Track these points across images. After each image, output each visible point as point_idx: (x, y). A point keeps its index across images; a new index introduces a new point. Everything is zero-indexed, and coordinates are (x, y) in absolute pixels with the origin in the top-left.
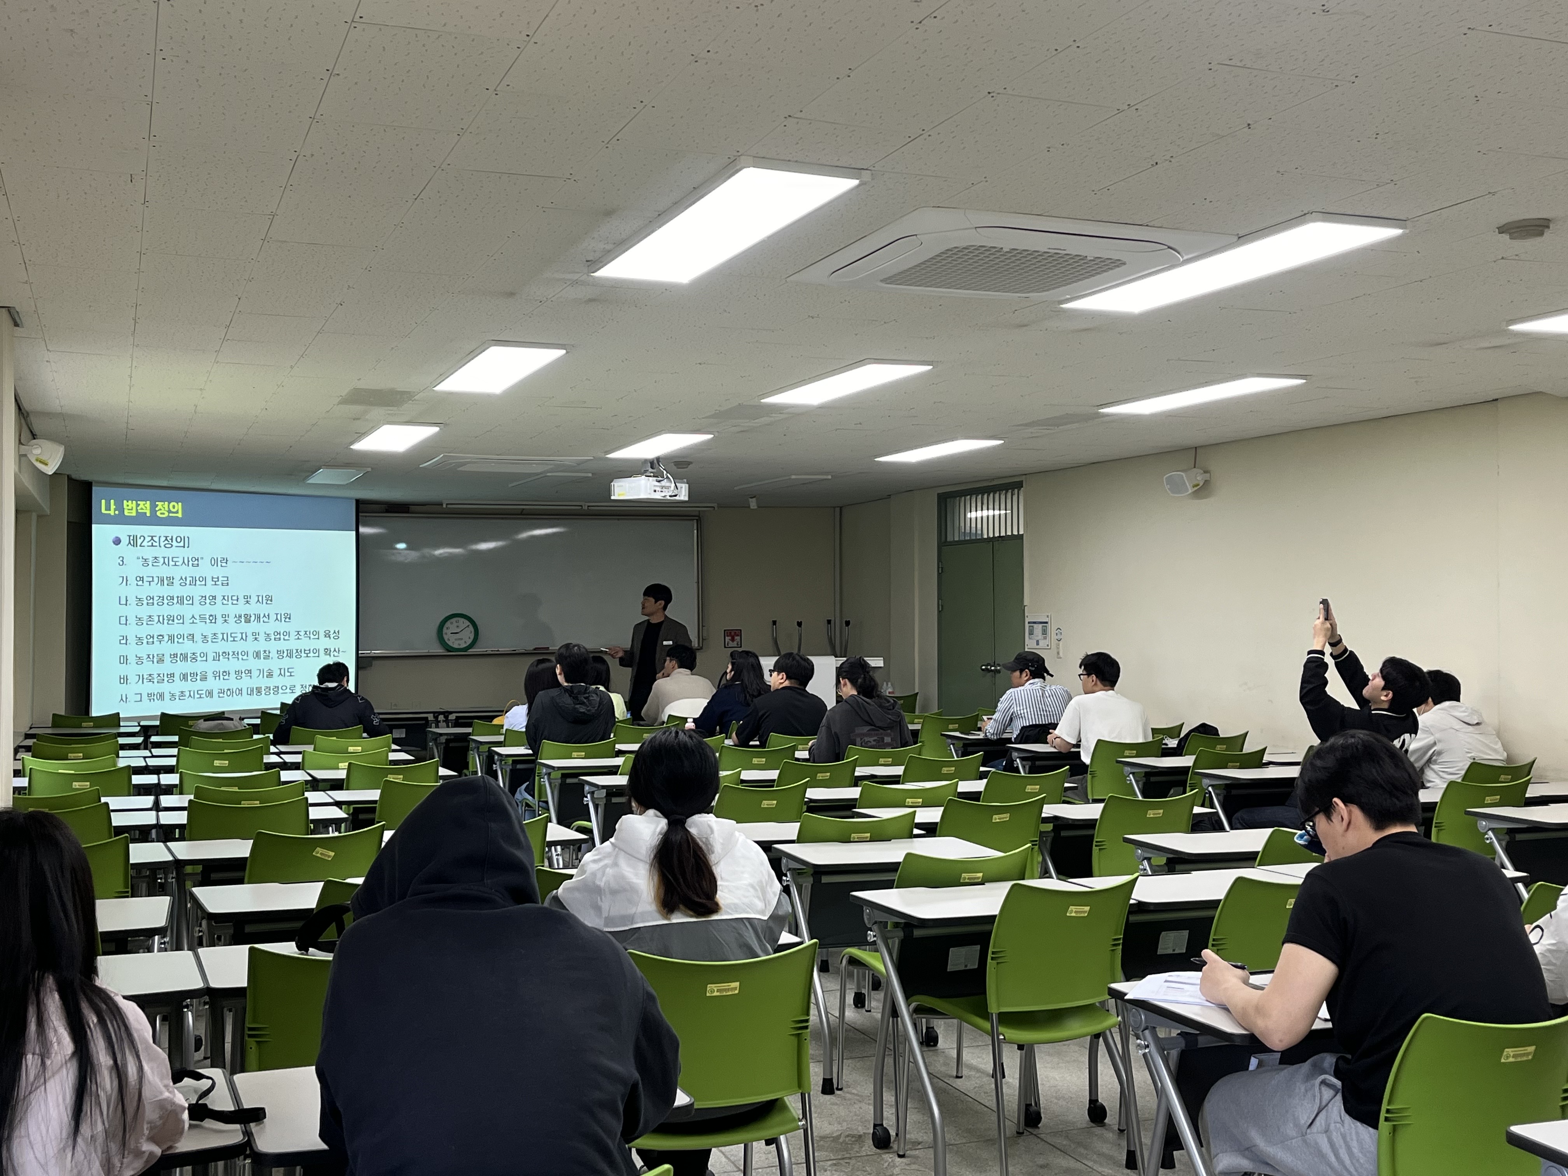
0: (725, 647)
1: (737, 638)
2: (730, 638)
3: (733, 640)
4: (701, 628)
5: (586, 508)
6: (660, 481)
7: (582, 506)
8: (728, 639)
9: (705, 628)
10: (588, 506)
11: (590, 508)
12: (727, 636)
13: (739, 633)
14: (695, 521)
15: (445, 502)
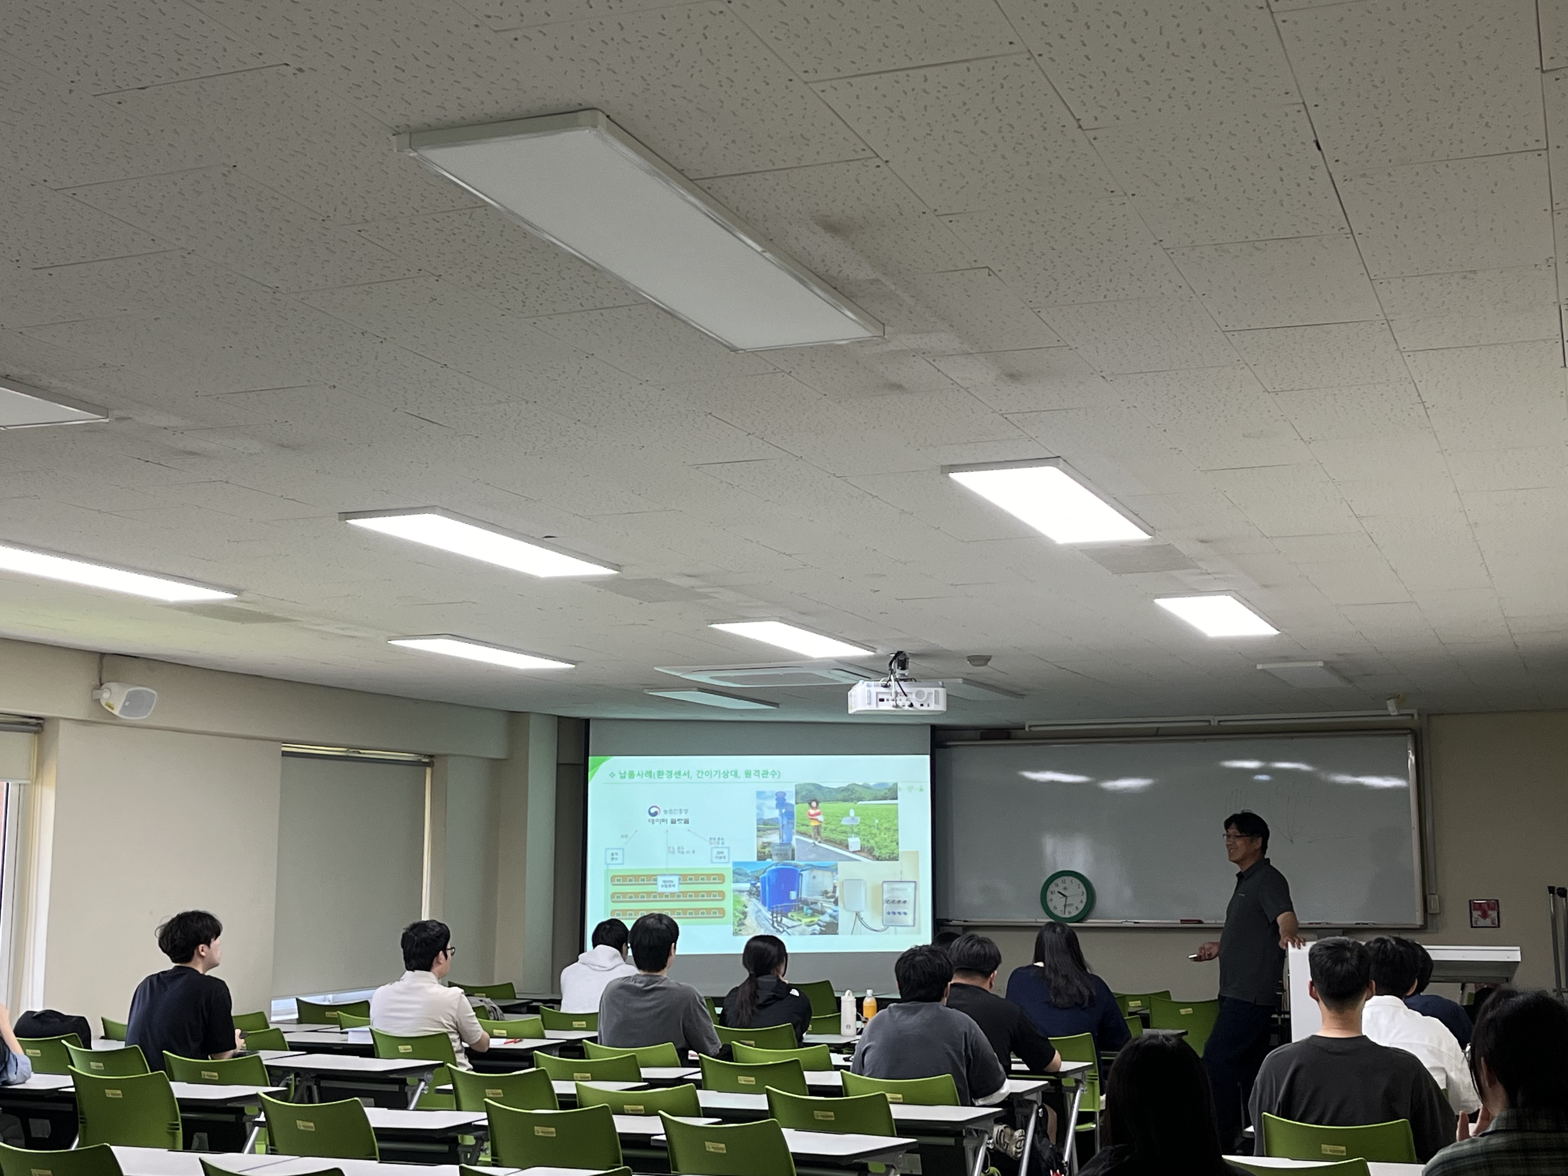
0: (1472, 927)
1: (1493, 914)
2: (1479, 913)
3: (1485, 915)
4: (1429, 897)
5: (1216, 723)
6: (886, 686)
7: (1209, 721)
8: (1476, 914)
9: (1437, 896)
10: (1219, 721)
11: (1222, 723)
12: (1475, 909)
13: (1495, 905)
14: (1409, 736)
15: (1028, 723)
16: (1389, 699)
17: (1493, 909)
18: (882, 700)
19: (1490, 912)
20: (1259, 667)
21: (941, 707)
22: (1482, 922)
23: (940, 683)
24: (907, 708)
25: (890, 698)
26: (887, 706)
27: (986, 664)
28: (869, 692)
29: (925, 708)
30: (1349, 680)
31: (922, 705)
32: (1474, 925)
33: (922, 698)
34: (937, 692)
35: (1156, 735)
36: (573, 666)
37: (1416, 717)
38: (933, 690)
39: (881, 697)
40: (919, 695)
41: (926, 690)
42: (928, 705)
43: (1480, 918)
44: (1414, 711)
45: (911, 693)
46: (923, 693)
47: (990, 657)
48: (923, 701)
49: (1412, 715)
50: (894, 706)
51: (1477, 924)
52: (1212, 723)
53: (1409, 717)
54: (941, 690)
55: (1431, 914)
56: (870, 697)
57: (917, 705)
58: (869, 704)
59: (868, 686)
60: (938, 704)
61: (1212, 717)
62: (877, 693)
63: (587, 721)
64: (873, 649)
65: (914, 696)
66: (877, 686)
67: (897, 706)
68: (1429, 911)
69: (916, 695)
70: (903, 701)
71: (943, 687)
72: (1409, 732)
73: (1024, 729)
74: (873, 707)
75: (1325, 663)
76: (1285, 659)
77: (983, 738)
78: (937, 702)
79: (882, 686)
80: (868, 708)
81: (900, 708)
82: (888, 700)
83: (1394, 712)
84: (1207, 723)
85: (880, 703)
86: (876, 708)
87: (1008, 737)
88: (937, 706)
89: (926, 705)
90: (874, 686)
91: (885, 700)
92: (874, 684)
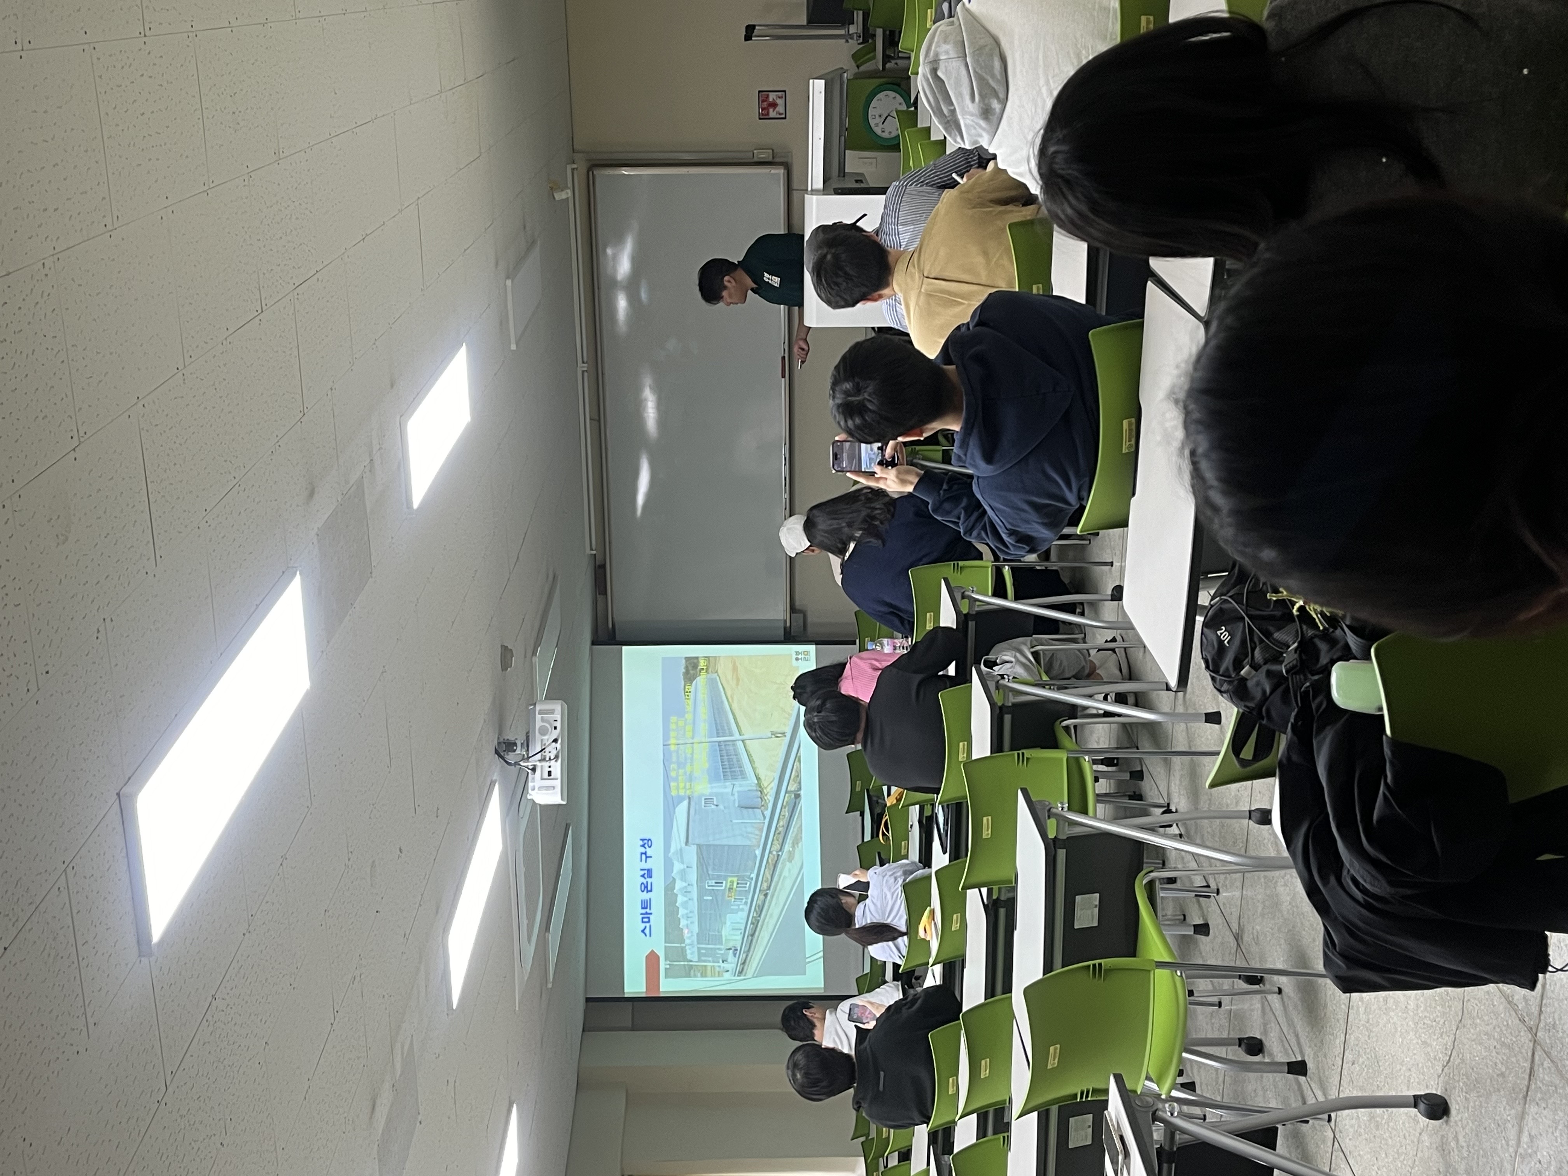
0: (785, 118)
1: (772, 97)
2: (771, 110)
3: (774, 105)
4: (756, 159)
5: (586, 365)
6: (534, 770)
7: (583, 372)
8: (772, 113)
9: (755, 151)
10: (583, 362)
11: (585, 360)
12: (768, 114)
13: (763, 95)
14: (595, 172)
15: (588, 552)
16: (554, 198)
17: (768, 96)
18: (550, 773)
19: (771, 100)
20: (513, 347)
21: (558, 706)
22: (780, 109)
23: (531, 708)
24: (558, 745)
25: (547, 765)
26: (557, 768)
27: (511, 650)
28: (539, 788)
29: (558, 724)
30: (532, 244)
31: (555, 728)
32: (783, 116)
33: (548, 730)
34: (541, 712)
36: (515, 1105)
37: (575, 166)
38: (538, 717)
39: (546, 775)
40: (544, 731)
41: (539, 724)
42: (556, 721)
43: (777, 109)
44: (569, 167)
45: (542, 740)
46: (542, 727)
47: (502, 646)
48: (550, 725)
49: (573, 169)
50: (556, 761)
51: (782, 114)
52: (586, 369)
53: (575, 172)
54: (538, 708)
55: (773, 158)
56: (547, 788)
57: (555, 734)
58: (554, 788)
59: (534, 787)
60: (554, 710)
61: (578, 368)
62: (542, 779)
63: (588, 1000)
64: (492, 784)
65: (545, 738)
66: (533, 779)
67: (556, 757)
68: (770, 159)
69: (545, 735)
70: (551, 752)
71: (535, 705)
72: (591, 173)
73: (595, 555)
74: (558, 783)
75: (508, 278)
76: (503, 323)
77: (605, 593)
78: (552, 712)
79: (534, 774)
80: (558, 789)
81: (558, 752)
83: (568, 194)
84: (586, 374)
85: (552, 774)
86: (559, 780)
87: (603, 567)
88: (556, 712)
89: (556, 724)
90: (534, 782)
91: (550, 769)
92: (532, 782)
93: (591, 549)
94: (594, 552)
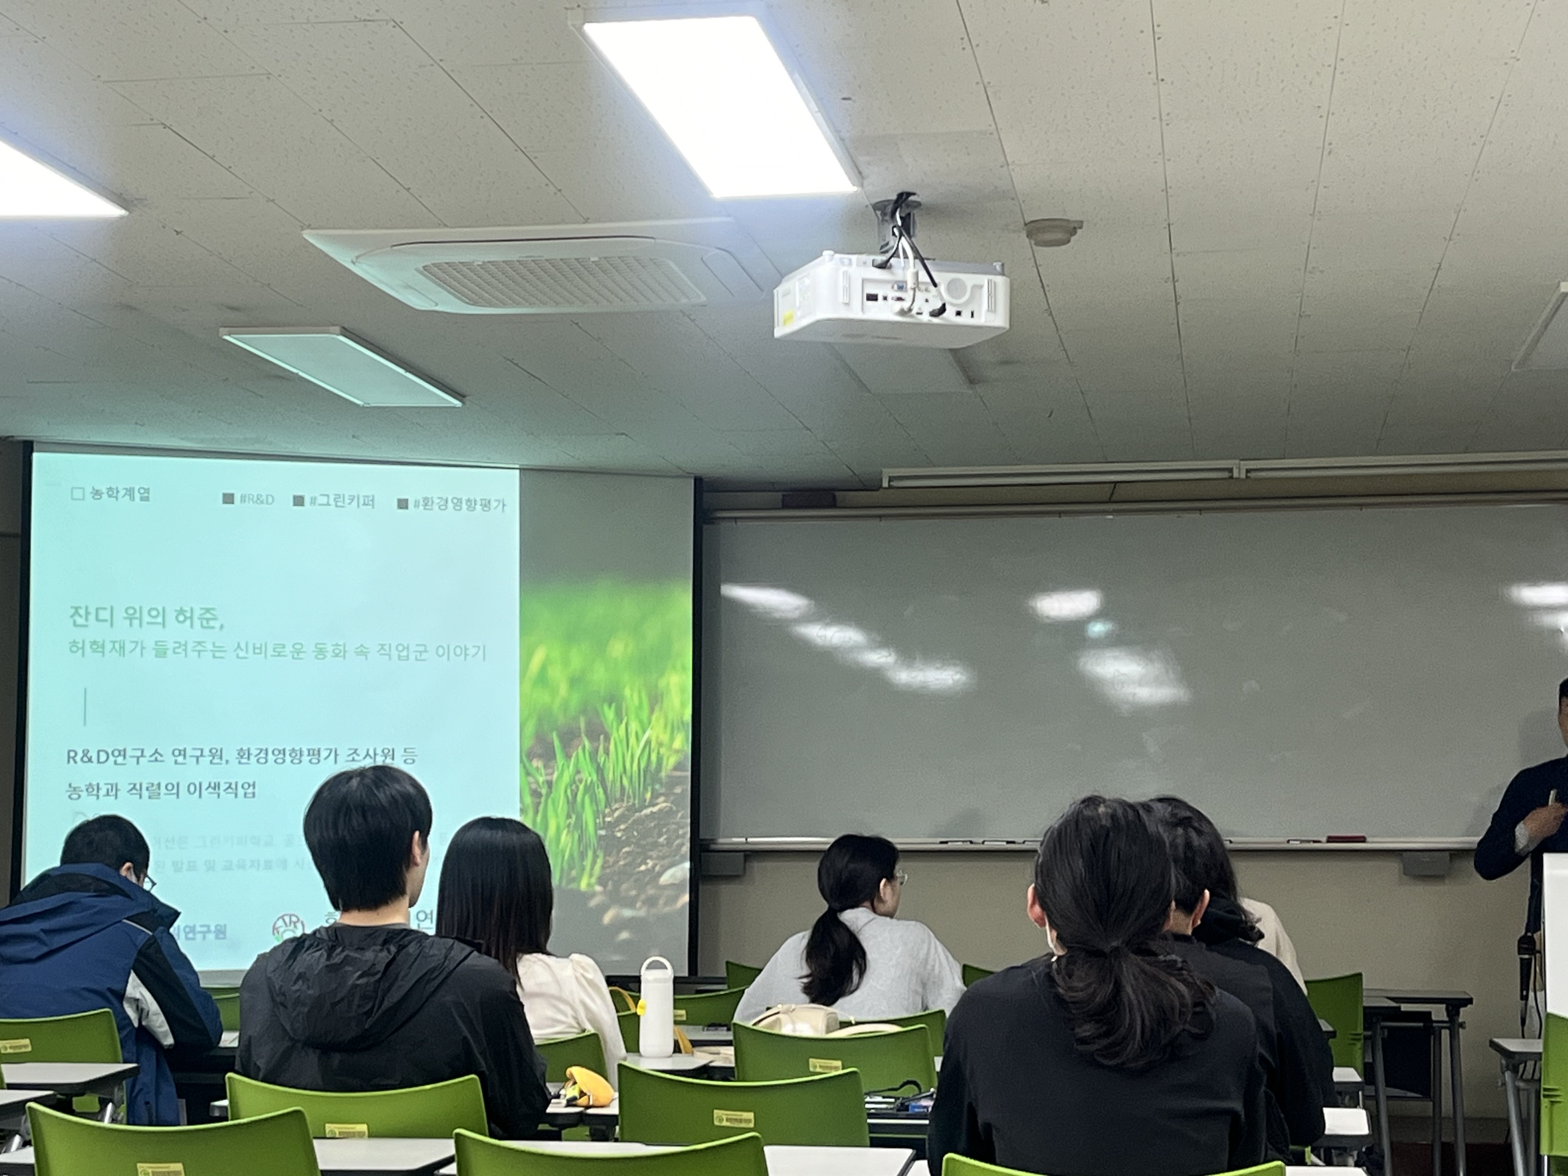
5: (1243, 476)
6: (883, 266)
7: (1230, 470)
10: (1248, 471)
11: (1252, 475)
15: (887, 473)
18: (872, 298)
21: (999, 320)
23: (998, 266)
24: (926, 318)
25: (893, 294)
26: (884, 312)
27: (1067, 242)
28: (848, 277)
29: (965, 319)
31: (959, 313)
33: (959, 297)
34: (992, 286)
35: (1110, 501)
38: (984, 279)
39: (870, 290)
41: (970, 280)
42: (974, 315)
46: (963, 286)
47: (1080, 224)
48: (965, 305)
50: (898, 313)
52: (1236, 475)
54: (1000, 280)
56: (848, 290)
57: (952, 311)
58: (847, 304)
59: (842, 263)
60: (994, 312)
61: (1237, 461)
62: (864, 282)
63: (30, 446)
65: (943, 292)
66: (863, 264)
67: (905, 313)
70: (921, 302)
71: (1003, 274)
73: (873, 487)
74: (856, 313)
77: (785, 506)
78: (992, 309)
79: (873, 266)
80: (843, 314)
81: (912, 316)
82: (885, 298)
84: (1226, 475)
85: (871, 303)
86: (859, 316)
87: (833, 504)
88: (991, 316)
89: (966, 314)
90: (858, 265)
91: (880, 298)
92: (858, 260)
93: (891, 479)
94: (885, 484)
